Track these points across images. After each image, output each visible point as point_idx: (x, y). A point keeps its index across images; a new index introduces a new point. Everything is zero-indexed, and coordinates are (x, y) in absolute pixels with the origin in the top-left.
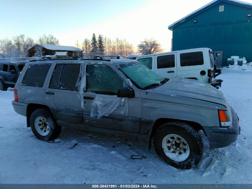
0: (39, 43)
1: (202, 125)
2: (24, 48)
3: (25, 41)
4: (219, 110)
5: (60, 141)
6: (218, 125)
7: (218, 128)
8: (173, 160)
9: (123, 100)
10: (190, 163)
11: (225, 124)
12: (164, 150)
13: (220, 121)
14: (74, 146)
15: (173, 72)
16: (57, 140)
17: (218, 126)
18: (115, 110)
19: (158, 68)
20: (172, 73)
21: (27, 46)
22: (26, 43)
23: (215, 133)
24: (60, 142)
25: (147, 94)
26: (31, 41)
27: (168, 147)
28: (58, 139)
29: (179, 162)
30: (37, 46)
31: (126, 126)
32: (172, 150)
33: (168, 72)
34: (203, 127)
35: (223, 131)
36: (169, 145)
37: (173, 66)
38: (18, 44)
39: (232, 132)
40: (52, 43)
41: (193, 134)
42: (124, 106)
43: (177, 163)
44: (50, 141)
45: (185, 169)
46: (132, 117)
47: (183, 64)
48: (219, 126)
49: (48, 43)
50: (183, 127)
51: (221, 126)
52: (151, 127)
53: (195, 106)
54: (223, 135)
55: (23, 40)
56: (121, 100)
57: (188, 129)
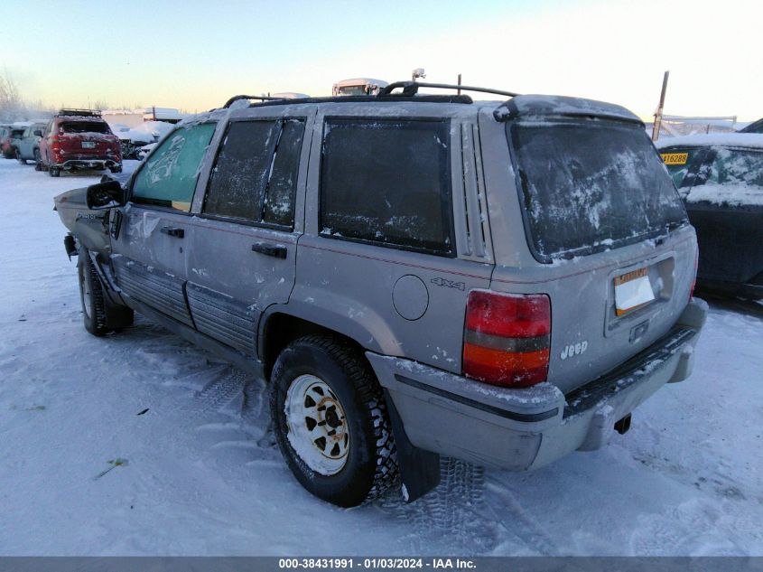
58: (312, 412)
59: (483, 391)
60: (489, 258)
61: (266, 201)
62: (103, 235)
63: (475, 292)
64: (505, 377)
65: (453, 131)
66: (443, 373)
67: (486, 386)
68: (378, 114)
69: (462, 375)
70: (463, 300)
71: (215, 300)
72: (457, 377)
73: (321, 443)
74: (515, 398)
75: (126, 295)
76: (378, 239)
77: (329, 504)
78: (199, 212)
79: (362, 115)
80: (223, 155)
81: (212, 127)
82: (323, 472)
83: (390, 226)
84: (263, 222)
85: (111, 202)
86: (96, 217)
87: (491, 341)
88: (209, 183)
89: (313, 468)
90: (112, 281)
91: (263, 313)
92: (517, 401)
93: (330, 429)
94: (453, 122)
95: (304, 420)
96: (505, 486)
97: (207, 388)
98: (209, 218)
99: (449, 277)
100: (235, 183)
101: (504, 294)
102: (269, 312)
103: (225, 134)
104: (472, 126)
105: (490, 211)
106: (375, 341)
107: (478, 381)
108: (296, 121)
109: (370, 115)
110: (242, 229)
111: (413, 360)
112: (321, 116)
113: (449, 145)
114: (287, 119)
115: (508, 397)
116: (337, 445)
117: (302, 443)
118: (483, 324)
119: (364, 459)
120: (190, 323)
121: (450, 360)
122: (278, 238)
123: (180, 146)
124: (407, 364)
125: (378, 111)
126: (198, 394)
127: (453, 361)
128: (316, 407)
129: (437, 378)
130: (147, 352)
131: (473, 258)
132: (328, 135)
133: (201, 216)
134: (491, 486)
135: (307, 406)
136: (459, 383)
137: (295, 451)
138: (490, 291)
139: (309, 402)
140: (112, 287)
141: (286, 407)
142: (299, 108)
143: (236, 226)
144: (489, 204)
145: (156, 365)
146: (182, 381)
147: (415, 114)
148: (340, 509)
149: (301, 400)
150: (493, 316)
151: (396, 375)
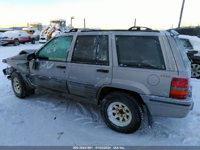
58: (114, 111)
59: (177, 100)
60: (176, 70)
61: (97, 58)
62: (26, 69)
63: (174, 78)
64: (182, 97)
65: (160, 39)
66: (164, 98)
67: (178, 99)
68: (134, 35)
69: (170, 97)
70: (170, 80)
71: (81, 85)
72: (169, 98)
73: (118, 119)
74: (186, 101)
75: (36, 86)
76: (140, 66)
77: (124, 134)
78: (70, 61)
79: (128, 35)
80: (78, 45)
81: (71, 38)
82: (122, 126)
83: (143, 63)
84: (97, 63)
85: (33, 59)
86: (24, 64)
87: (179, 89)
88: (73, 53)
89: (118, 125)
90: (30, 82)
91: (100, 87)
92: (187, 102)
93: (120, 115)
94: (159, 37)
95: (112, 114)
96: (159, 122)
97: (67, 109)
98: (75, 63)
99: (166, 75)
100: (84, 53)
101: (182, 78)
102: (103, 87)
103: (77, 39)
104: (166, 38)
105: (175, 58)
106: (143, 92)
107: (175, 98)
108: (104, 36)
109: (131, 35)
110: (90, 65)
111: (154, 95)
112: (114, 35)
113: (159, 43)
114: (101, 36)
115: (184, 101)
116: (123, 119)
117: (113, 119)
118: (177, 85)
119: (138, 121)
120: (67, 92)
121: (166, 94)
122: (105, 67)
123: (58, 43)
124: (153, 96)
125: (134, 34)
126: (66, 111)
127: (168, 94)
128: (116, 110)
129: (163, 99)
130: (41, 101)
131: (171, 69)
132: (117, 40)
133: (71, 62)
134: (156, 122)
135: (113, 110)
136: (170, 99)
137: (111, 122)
138: (178, 77)
139: (114, 109)
140: (31, 84)
141: (108, 111)
142: (104, 33)
143: (88, 65)
144: (175, 57)
145: (46, 104)
146: (59, 108)
147: (146, 35)
148: (128, 134)
149: (112, 109)
150: (180, 83)
151: (150, 99)
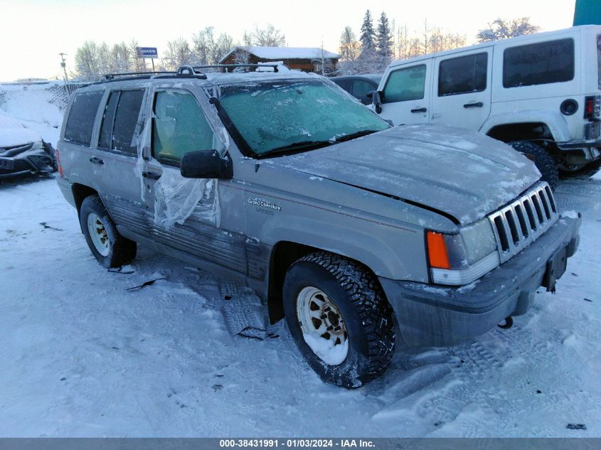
0: (243, 44)
1: (377, 274)
2: (214, 57)
3: (216, 42)
4: (427, 231)
5: (132, 270)
6: (424, 279)
7: (419, 286)
8: (320, 357)
9: (209, 184)
10: (348, 374)
11: (446, 276)
12: (302, 327)
13: (429, 266)
14: (142, 287)
15: (480, 105)
16: (127, 268)
17: (423, 281)
18: (196, 210)
19: (441, 93)
20: (476, 109)
21: (220, 52)
22: (217, 45)
23: (410, 301)
24: (133, 272)
25: (256, 171)
26: (227, 40)
27: (314, 319)
28: (130, 265)
29: (329, 366)
30: (239, 50)
31: (220, 253)
32: (323, 329)
33: (466, 106)
34: (380, 280)
35: (434, 299)
36: (317, 314)
37: (481, 86)
38: (202, 49)
39: (462, 305)
40: (272, 43)
41: (354, 294)
42: (211, 201)
43: (326, 367)
44: (113, 269)
45: (339, 386)
46: (229, 232)
47: (509, 82)
48: (427, 281)
49: (263, 42)
50: (332, 271)
51: (431, 283)
52: (266, 262)
53: (363, 212)
54: (433, 309)
55: (212, 38)
56: (205, 186)
57: (342, 279)
